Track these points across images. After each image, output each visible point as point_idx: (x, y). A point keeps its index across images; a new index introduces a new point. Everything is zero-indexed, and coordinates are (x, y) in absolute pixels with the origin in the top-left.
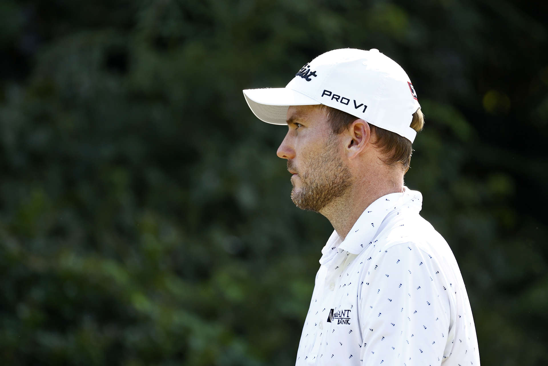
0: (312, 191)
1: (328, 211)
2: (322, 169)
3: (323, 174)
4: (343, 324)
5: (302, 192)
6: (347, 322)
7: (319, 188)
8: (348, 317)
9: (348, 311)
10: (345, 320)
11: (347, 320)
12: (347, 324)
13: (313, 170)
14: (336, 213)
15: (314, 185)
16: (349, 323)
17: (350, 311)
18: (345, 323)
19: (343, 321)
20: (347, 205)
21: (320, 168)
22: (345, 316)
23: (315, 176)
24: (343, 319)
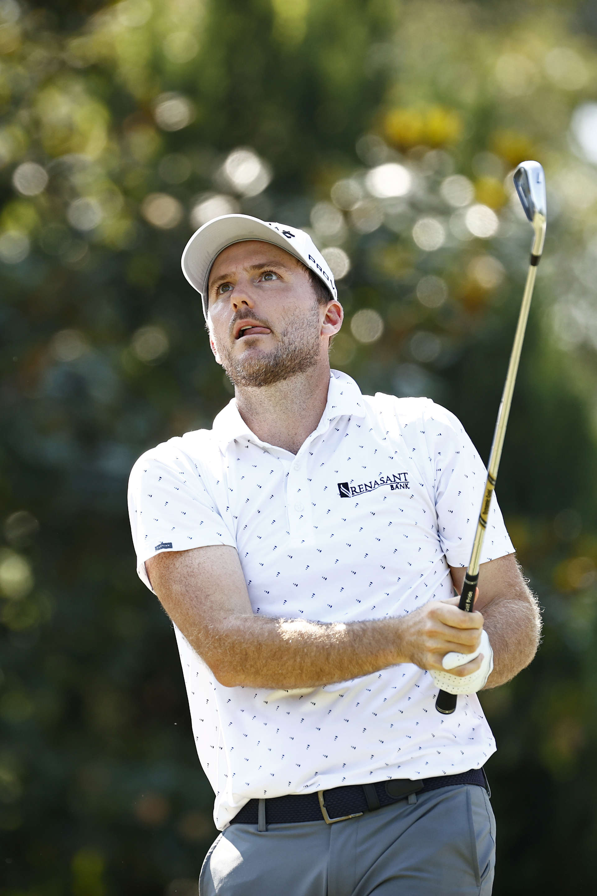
0: (288, 355)
1: (286, 387)
2: (305, 332)
3: (305, 338)
4: (401, 488)
5: (276, 353)
6: (406, 486)
7: (296, 353)
8: (406, 480)
9: (404, 474)
10: (404, 484)
11: (406, 484)
12: (406, 488)
13: (294, 330)
14: (294, 392)
15: (292, 347)
16: (409, 487)
17: (407, 473)
18: (404, 488)
19: (400, 485)
20: (306, 385)
21: (304, 330)
22: (401, 479)
23: (296, 337)
24: (399, 483)
